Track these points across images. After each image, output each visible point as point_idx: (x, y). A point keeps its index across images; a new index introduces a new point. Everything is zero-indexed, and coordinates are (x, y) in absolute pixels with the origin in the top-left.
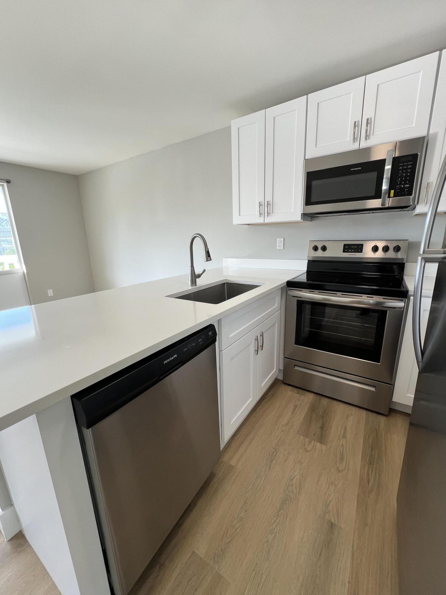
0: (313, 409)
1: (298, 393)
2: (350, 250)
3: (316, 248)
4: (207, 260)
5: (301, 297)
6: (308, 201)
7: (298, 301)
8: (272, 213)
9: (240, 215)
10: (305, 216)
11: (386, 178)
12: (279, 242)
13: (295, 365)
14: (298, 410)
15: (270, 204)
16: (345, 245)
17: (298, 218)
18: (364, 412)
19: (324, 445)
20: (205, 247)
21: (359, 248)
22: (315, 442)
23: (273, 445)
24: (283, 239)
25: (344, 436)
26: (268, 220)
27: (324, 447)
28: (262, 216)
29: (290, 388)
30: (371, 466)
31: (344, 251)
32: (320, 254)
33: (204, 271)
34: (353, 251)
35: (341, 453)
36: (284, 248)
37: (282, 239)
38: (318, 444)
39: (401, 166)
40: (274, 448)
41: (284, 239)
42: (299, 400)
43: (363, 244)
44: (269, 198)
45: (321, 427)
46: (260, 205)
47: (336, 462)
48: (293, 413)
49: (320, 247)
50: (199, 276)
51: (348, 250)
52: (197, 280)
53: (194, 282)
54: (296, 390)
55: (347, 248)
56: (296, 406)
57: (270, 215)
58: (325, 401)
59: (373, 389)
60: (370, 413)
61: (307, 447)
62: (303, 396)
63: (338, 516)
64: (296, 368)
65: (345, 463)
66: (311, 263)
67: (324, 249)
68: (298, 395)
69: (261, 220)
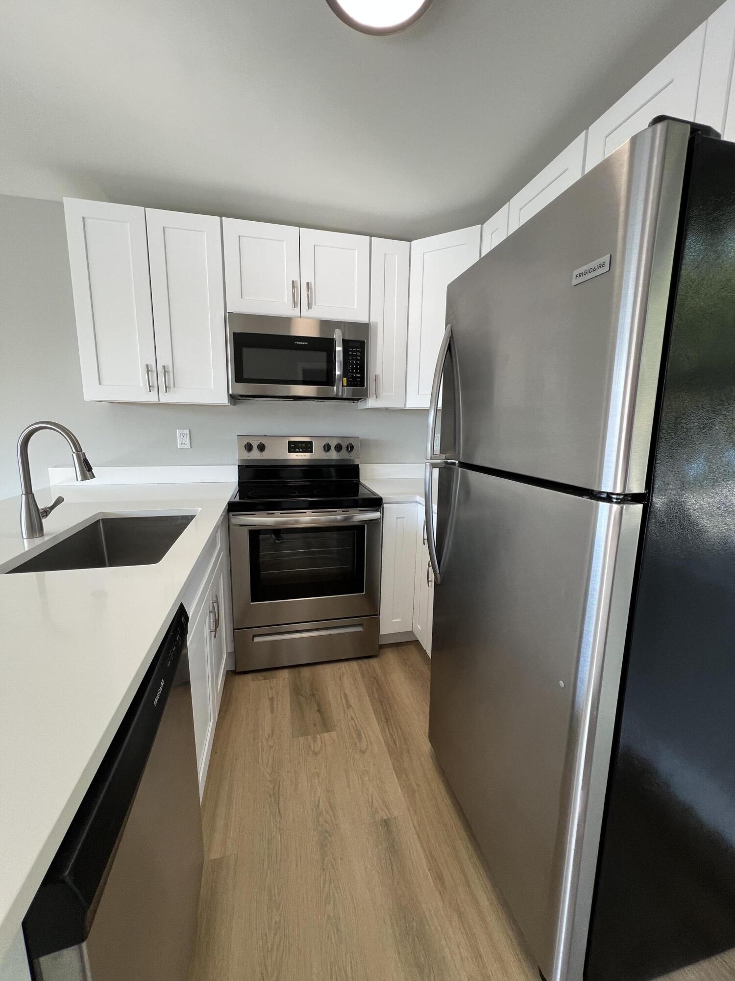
0: (296, 691)
1: (265, 679)
2: (298, 450)
3: (249, 447)
4: (85, 478)
5: (255, 525)
6: (239, 376)
7: (251, 532)
8: (174, 387)
9: (100, 384)
10: (234, 398)
12: (182, 437)
13: (255, 636)
14: (277, 704)
15: (168, 372)
16: (290, 443)
17: (224, 400)
18: (354, 665)
19: (332, 731)
20: (77, 451)
21: (306, 447)
22: (321, 735)
23: (268, 776)
24: (188, 430)
25: (349, 706)
26: (165, 398)
27: (334, 734)
28: (154, 390)
29: (249, 677)
30: (389, 723)
31: (290, 451)
32: (255, 455)
33: (59, 501)
34: (301, 450)
35: (355, 728)
36: (191, 447)
37: (187, 431)
38: (326, 734)
39: (351, 351)
40: (270, 781)
41: (190, 430)
42: (271, 688)
43: (312, 442)
44: (164, 359)
45: (318, 710)
46: (148, 371)
47: (355, 744)
48: (272, 712)
49: (255, 445)
50: (46, 512)
51: (295, 450)
52: (44, 521)
53: (35, 526)
54: (260, 676)
55: (294, 447)
56: (272, 700)
57: (169, 391)
58: (306, 672)
59: (360, 629)
61: (314, 748)
62: (274, 679)
63: (386, 807)
64: (257, 640)
65: (364, 739)
66: (244, 469)
67: (262, 448)
68: (267, 681)
69: (152, 398)
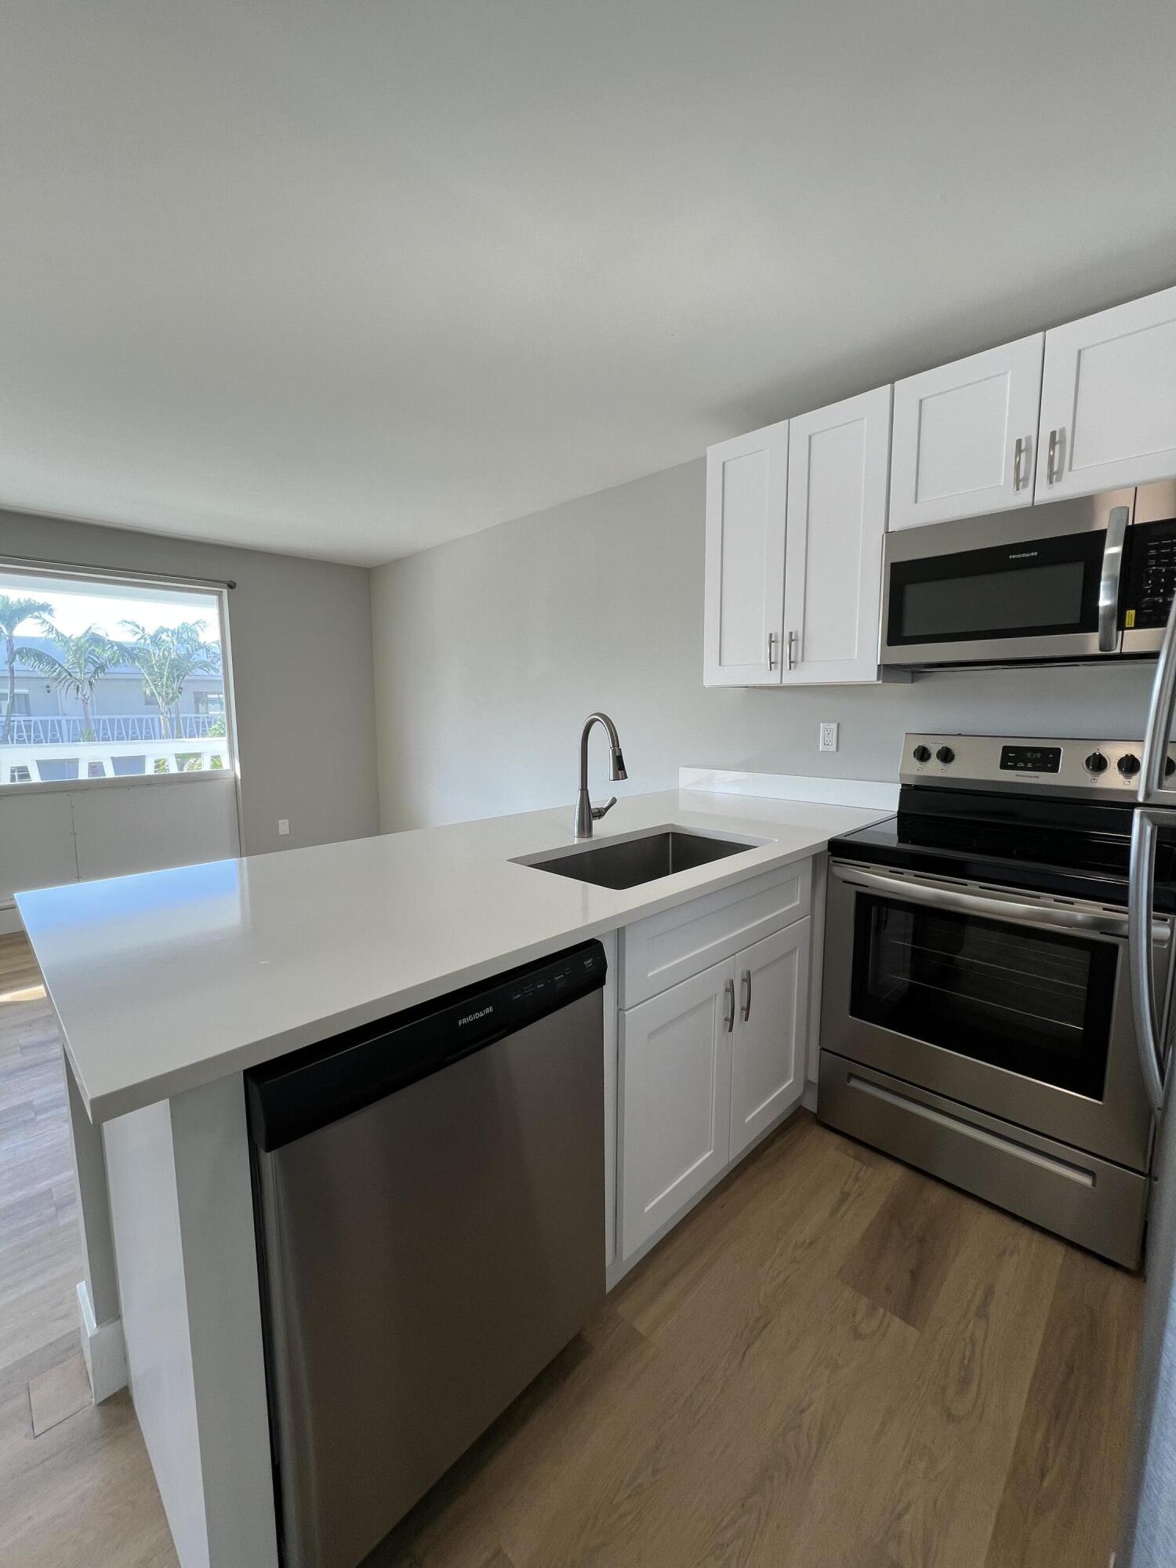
0: (895, 1214)
1: (857, 1158)
2: (1022, 765)
3: (922, 754)
4: (616, 778)
5: (867, 887)
6: (895, 634)
7: (860, 896)
8: (803, 660)
9: (720, 665)
10: (888, 671)
11: (1109, 577)
12: (826, 735)
13: (851, 1076)
14: (850, 1208)
15: (796, 640)
16: (1006, 750)
17: (871, 676)
19: (913, 1325)
20: (614, 746)
21: (1048, 759)
22: (889, 1314)
23: (762, 1297)
24: (836, 725)
25: (982, 1313)
26: (790, 678)
27: (912, 1332)
28: (776, 668)
29: (836, 1139)
31: (1003, 766)
32: (934, 769)
33: (614, 801)
34: (1030, 765)
35: (966, 1362)
36: (837, 750)
37: (834, 726)
38: (897, 1323)
39: (1154, 547)
40: (761, 1306)
41: (838, 724)
42: (857, 1179)
43: (1059, 750)
44: (794, 624)
45: (912, 1272)
46: (771, 642)
47: (944, 1389)
48: (833, 1213)
49: (934, 750)
50: (600, 813)
51: (1015, 765)
52: (595, 822)
53: (585, 828)
54: (853, 1149)
55: (1013, 757)
56: (845, 1196)
57: (795, 667)
58: (937, 1195)
59: (1087, 1181)
60: (1078, 1256)
61: (860, 1323)
62: (870, 1169)
64: (854, 1083)
65: (972, 1396)
66: (910, 793)
67: (946, 756)
68: (858, 1163)
69: (773, 679)
